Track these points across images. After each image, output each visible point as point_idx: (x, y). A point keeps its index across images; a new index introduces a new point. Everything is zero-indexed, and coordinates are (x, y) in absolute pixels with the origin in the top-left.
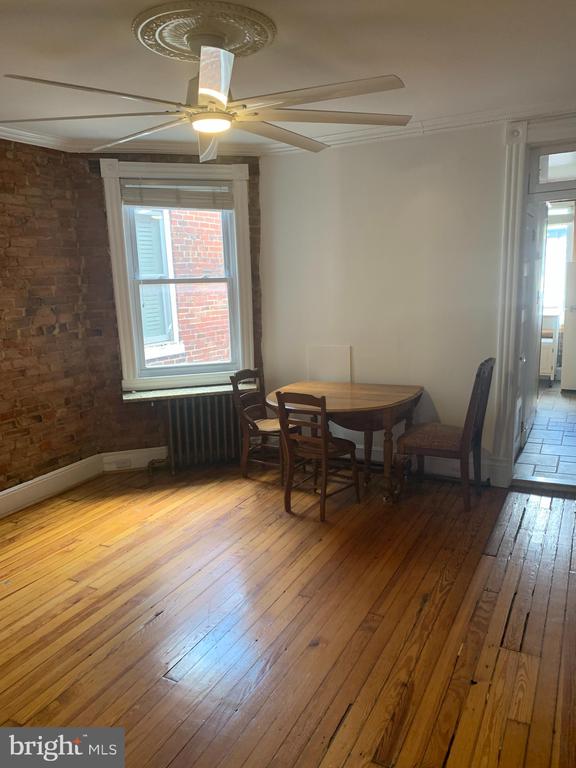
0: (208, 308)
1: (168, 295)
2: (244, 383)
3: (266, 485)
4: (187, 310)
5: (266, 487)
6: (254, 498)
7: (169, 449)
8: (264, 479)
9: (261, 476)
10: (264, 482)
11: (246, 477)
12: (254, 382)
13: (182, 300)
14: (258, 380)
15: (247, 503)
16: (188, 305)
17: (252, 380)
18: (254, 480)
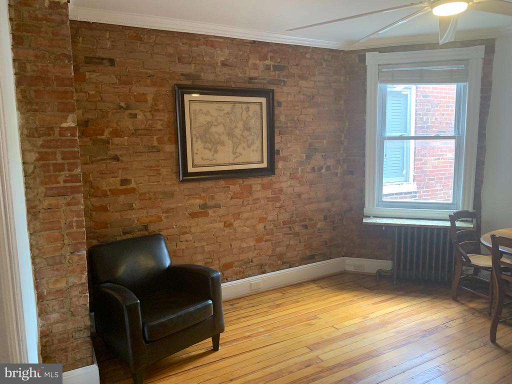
0: (439, 159)
1: (408, 148)
2: (462, 221)
3: (473, 311)
4: (421, 160)
5: (473, 314)
6: (461, 321)
7: (393, 264)
8: (472, 305)
9: (470, 301)
10: (473, 309)
11: (455, 300)
12: (471, 222)
13: (419, 152)
14: (474, 220)
15: (453, 324)
16: (423, 156)
17: (470, 219)
18: (462, 304)
